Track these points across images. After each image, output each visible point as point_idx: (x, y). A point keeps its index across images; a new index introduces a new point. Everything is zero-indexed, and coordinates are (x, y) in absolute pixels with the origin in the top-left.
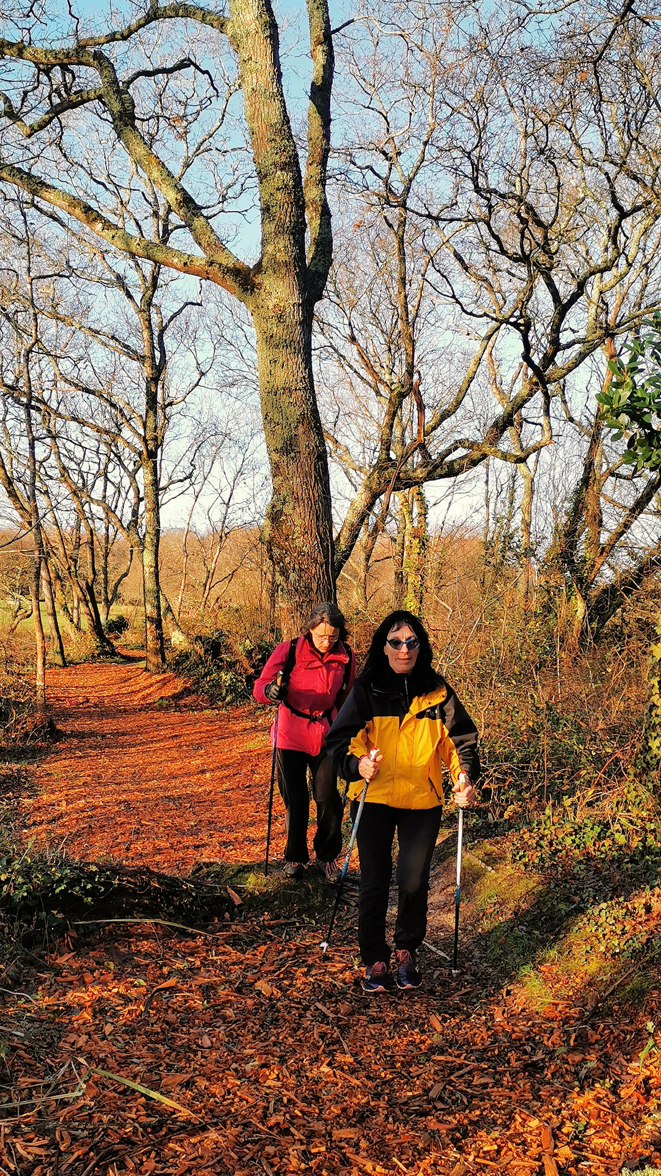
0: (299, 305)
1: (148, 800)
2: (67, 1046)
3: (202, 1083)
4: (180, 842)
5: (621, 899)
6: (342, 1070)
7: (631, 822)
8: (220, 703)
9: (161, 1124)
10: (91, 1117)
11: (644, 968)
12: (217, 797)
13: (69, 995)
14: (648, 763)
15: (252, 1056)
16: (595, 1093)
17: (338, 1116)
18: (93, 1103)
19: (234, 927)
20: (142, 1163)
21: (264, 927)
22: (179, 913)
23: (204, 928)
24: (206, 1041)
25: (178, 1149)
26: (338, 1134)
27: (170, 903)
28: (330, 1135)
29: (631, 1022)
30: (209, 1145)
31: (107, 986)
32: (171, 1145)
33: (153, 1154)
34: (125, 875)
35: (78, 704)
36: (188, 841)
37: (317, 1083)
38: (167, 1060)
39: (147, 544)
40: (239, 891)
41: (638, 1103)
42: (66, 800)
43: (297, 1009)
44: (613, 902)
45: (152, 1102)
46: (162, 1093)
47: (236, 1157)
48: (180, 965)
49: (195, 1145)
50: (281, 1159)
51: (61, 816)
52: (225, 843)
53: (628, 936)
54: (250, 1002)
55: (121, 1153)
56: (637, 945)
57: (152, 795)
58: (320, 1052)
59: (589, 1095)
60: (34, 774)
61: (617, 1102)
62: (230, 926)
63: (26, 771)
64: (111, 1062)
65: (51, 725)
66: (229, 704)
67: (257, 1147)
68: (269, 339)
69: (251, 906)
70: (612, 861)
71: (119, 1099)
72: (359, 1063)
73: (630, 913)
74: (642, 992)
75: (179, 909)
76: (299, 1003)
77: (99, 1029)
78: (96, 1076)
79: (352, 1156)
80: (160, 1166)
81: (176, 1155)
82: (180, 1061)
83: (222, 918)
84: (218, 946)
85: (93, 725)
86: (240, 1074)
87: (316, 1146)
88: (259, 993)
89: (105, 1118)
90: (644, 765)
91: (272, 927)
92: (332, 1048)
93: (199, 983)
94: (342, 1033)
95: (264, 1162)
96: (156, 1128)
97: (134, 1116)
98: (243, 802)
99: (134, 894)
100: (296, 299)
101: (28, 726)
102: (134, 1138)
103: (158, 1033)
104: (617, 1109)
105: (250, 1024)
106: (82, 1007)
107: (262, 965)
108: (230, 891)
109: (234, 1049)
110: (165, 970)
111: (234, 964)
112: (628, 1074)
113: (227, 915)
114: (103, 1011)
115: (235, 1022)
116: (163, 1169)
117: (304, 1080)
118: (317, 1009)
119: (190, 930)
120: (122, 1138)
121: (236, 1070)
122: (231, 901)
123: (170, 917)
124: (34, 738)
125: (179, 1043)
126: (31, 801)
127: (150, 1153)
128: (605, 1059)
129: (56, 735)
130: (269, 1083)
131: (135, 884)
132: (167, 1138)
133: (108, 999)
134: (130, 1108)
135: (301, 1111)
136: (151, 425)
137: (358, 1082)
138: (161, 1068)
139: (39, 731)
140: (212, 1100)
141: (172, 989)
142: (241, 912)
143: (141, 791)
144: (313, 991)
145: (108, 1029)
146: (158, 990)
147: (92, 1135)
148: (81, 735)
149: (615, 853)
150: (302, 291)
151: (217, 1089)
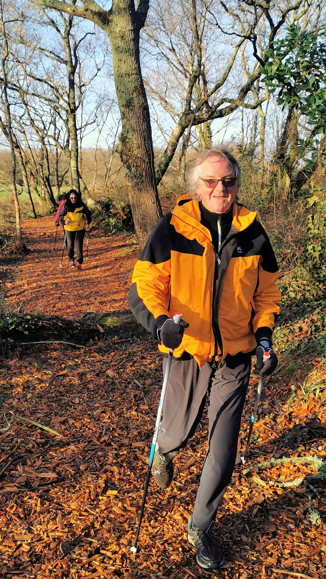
0: (132, 30)
1: (67, 282)
2: (7, 405)
3: (71, 421)
4: (80, 303)
5: (288, 325)
6: (142, 413)
7: (298, 287)
8: (109, 234)
9: (47, 443)
10: (12, 440)
11: (296, 358)
12: (101, 280)
13: (13, 380)
14: (306, 257)
15: (98, 407)
16: (264, 421)
17: (136, 436)
18: (14, 433)
19: (99, 344)
20: (35, 462)
21: (114, 344)
22: (73, 338)
23: (85, 345)
24: (77, 401)
25: (54, 454)
26: (135, 444)
27: (68, 333)
28: (131, 445)
29: (287, 385)
30: (69, 452)
31: (32, 374)
32: (50, 453)
33: (41, 457)
34: (44, 320)
35: (40, 236)
36: (84, 301)
37: (128, 420)
38: (55, 411)
39: (72, 156)
40: (103, 326)
41: (285, 425)
42: (27, 284)
43: (125, 383)
44: (284, 326)
45: (44, 432)
46: (50, 427)
47: (82, 458)
48: (70, 363)
49: (63, 452)
50: (104, 458)
51: (24, 291)
52: (102, 302)
53: (289, 343)
54: (102, 380)
55: (25, 457)
56: (293, 347)
57: (70, 280)
58: (132, 404)
59: (262, 422)
60: (14, 271)
61: (275, 425)
62: (97, 343)
63: (10, 269)
64: (27, 413)
65: (24, 247)
66: (114, 234)
67: (93, 452)
68: (117, 49)
69: (108, 333)
70: (287, 306)
71: (29, 430)
72: (151, 409)
73: (292, 332)
74: (293, 371)
75: (73, 336)
76: (126, 380)
77: (25, 396)
78: (18, 419)
79: (140, 456)
80: (44, 463)
81: (53, 457)
82: (62, 410)
83: (94, 340)
84: (90, 353)
85: (47, 246)
86: (91, 417)
87: (123, 451)
88: (108, 376)
89: (19, 440)
90: (305, 258)
91: (118, 343)
92: (139, 402)
93: (78, 372)
94: (145, 395)
95: (96, 460)
96: (44, 445)
97: (34, 439)
98: (113, 282)
99: (50, 329)
100: (130, 27)
101: (13, 248)
102: (33, 450)
103: (54, 397)
104: (275, 428)
105: (100, 392)
106: (18, 385)
107: (111, 362)
108: (98, 326)
109: (90, 404)
110: (63, 366)
111: (98, 362)
112: (282, 411)
113: (96, 338)
114: (28, 387)
115: (93, 391)
116: (45, 464)
117: (122, 418)
118: (135, 383)
119: (78, 346)
120: (26, 450)
121: (89, 415)
122: (98, 331)
123: (68, 340)
124: (16, 253)
125: (64, 402)
126: (11, 284)
127: (39, 456)
128: (272, 404)
129: (26, 251)
130: (105, 420)
131: (50, 324)
132: (49, 449)
133: (32, 381)
134: (33, 435)
135: (118, 434)
136: (72, 96)
137: (149, 419)
138: (52, 415)
139: (18, 250)
140: (74, 430)
141: (64, 376)
142: (103, 336)
143: (64, 278)
144: (134, 374)
145: (29, 396)
146: (57, 376)
147: (12, 449)
148: (39, 251)
149: (289, 302)
150: (133, 23)
151: (78, 425)
